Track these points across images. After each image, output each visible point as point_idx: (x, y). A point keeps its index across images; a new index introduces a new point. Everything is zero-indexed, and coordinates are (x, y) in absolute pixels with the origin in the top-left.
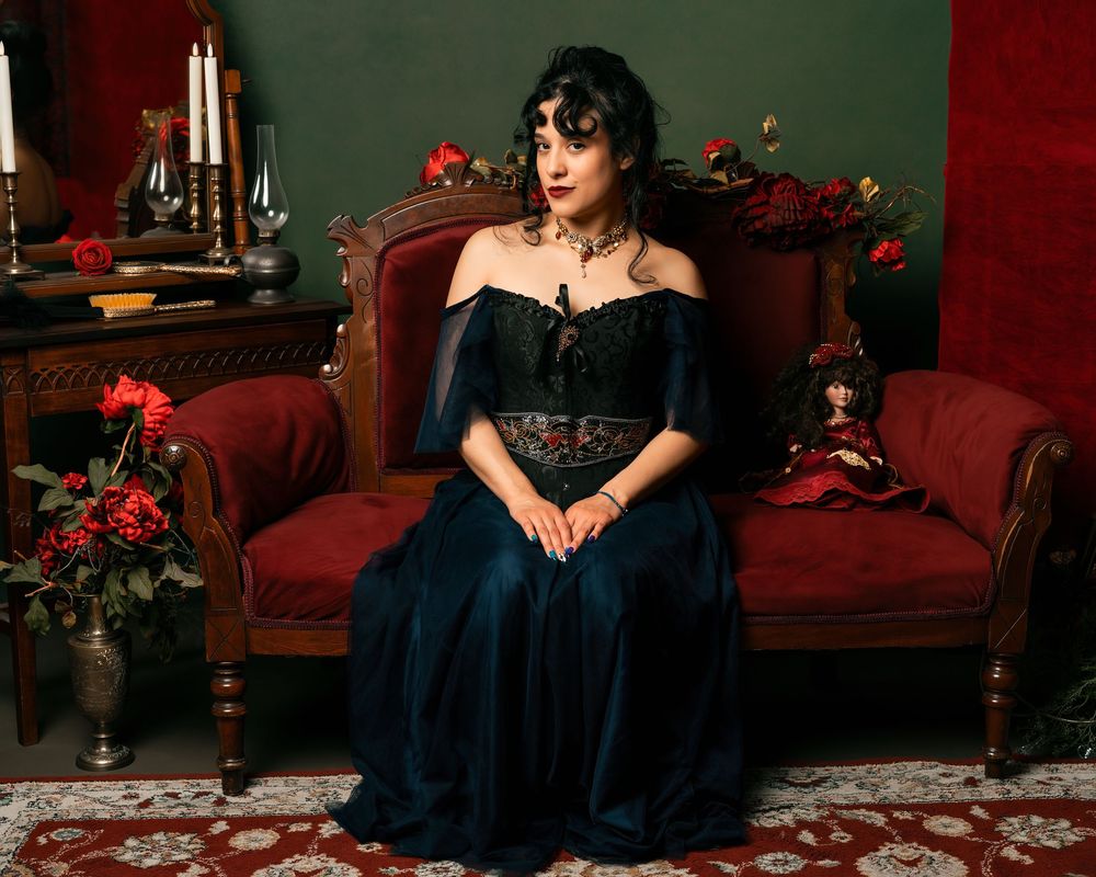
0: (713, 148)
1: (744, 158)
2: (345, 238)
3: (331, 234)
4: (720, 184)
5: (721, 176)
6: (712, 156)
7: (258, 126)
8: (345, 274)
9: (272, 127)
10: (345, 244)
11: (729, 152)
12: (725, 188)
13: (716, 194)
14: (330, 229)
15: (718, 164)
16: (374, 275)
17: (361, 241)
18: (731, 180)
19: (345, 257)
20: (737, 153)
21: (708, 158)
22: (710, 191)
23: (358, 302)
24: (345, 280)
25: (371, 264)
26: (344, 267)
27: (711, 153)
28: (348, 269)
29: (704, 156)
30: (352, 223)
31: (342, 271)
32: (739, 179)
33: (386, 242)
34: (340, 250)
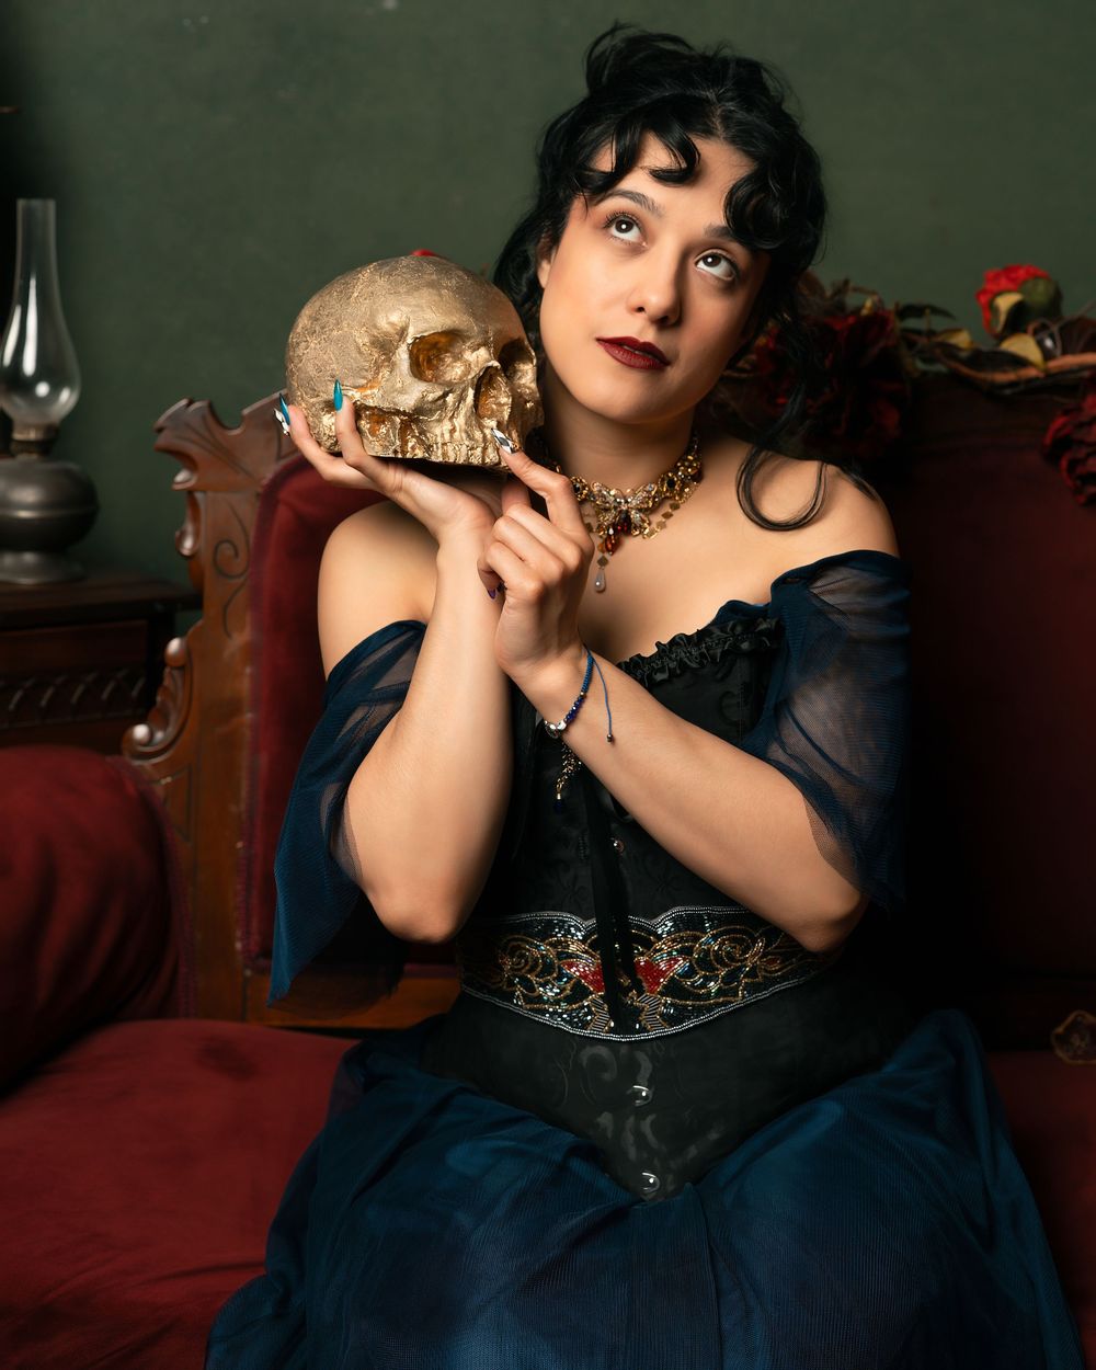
0: (1004, 282)
1: (1070, 311)
2: (193, 450)
3: (162, 440)
4: (1019, 362)
5: (1024, 346)
6: (1005, 302)
7: (21, 204)
8: (189, 527)
9: (51, 205)
10: (189, 462)
11: (1040, 293)
12: (1032, 373)
13: (1012, 384)
14: (160, 430)
15: (1018, 321)
16: (252, 533)
17: (227, 456)
18: (1048, 355)
19: (190, 492)
20: (1056, 299)
21: (991, 308)
22: (1002, 377)
23: (213, 593)
24: (188, 544)
25: (246, 509)
26: (189, 512)
27: (1000, 293)
28: (196, 519)
29: (983, 299)
30: (210, 419)
31: (182, 522)
32: (1065, 352)
33: (283, 462)
34: (181, 477)
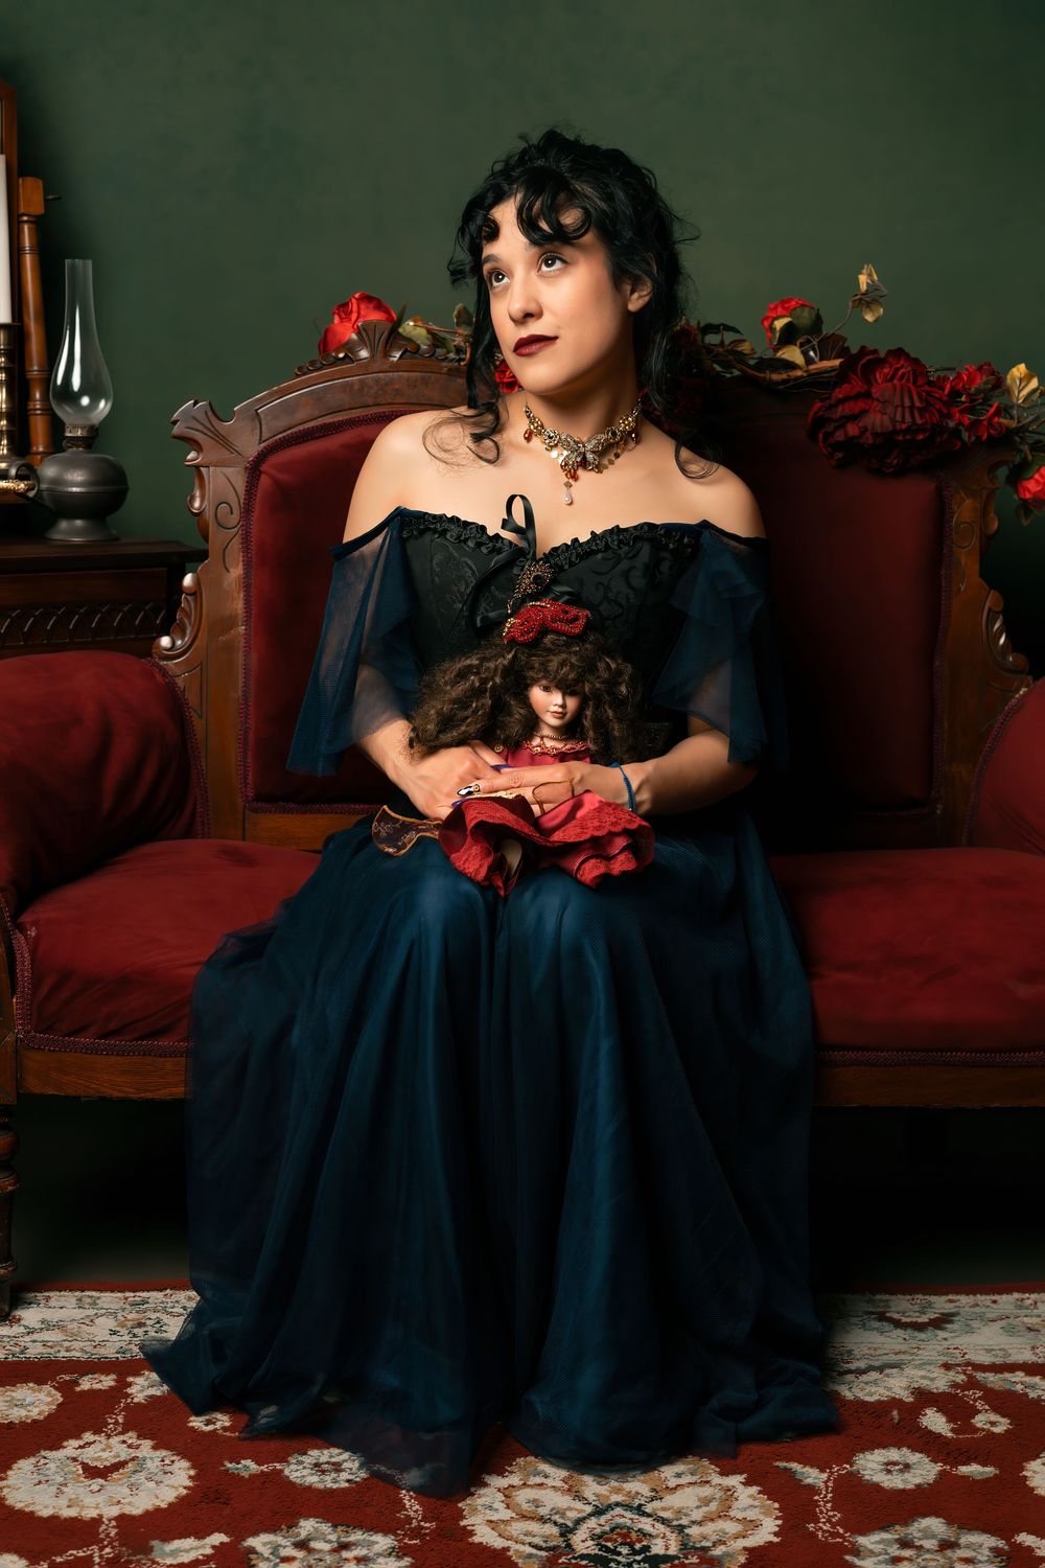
0: (781, 311)
1: (827, 330)
2: (199, 437)
3: (176, 430)
4: (792, 366)
5: (793, 354)
6: (779, 324)
7: (67, 262)
8: (198, 493)
9: (90, 263)
10: (199, 448)
11: (805, 318)
12: (799, 373)
13: (784, 382)
14: (175, 422)
15: (789, 336)
16: (242, 497)
17: (223, 441)
18: (809, 361)
19: (197, 467)
20: (818, 321)
21: (771, 329)
22: (776, 377)
23: (217, 537)
24: (197, 504)
25: (239, 480)
26: (197, 482)
27: (777, 318)
28: (202, 487)
29: (766, 324)
30: (210, 413)
31: (193, 490)
32: (821, 359)
33: (263, 445)
34: (192, 455)
